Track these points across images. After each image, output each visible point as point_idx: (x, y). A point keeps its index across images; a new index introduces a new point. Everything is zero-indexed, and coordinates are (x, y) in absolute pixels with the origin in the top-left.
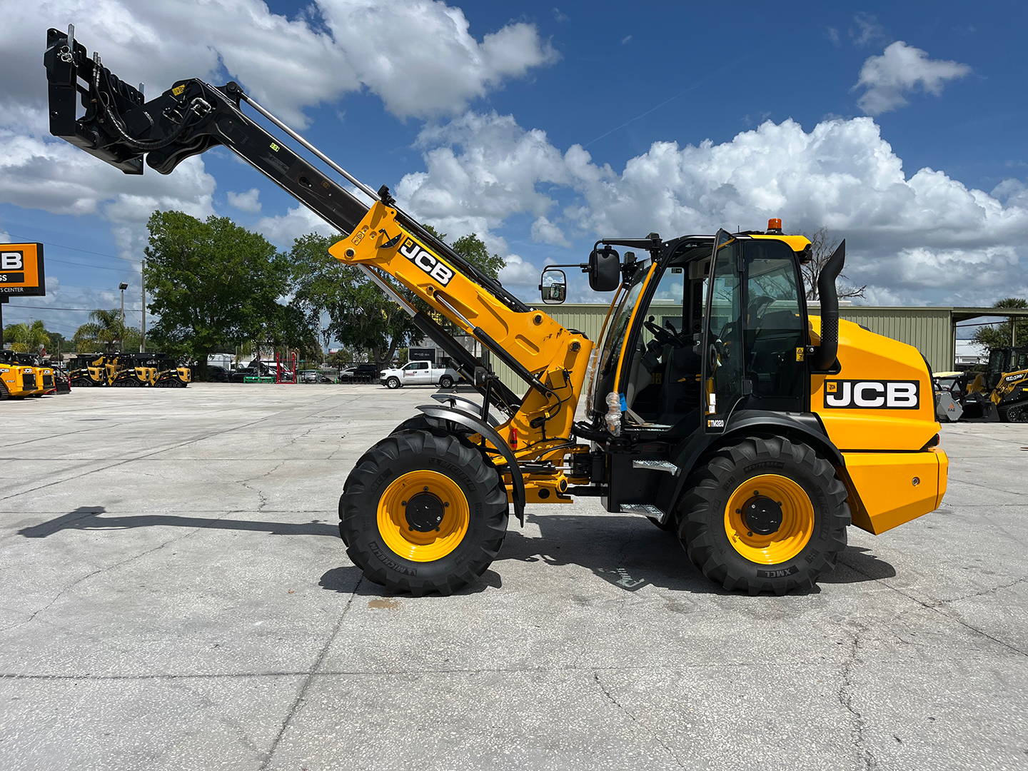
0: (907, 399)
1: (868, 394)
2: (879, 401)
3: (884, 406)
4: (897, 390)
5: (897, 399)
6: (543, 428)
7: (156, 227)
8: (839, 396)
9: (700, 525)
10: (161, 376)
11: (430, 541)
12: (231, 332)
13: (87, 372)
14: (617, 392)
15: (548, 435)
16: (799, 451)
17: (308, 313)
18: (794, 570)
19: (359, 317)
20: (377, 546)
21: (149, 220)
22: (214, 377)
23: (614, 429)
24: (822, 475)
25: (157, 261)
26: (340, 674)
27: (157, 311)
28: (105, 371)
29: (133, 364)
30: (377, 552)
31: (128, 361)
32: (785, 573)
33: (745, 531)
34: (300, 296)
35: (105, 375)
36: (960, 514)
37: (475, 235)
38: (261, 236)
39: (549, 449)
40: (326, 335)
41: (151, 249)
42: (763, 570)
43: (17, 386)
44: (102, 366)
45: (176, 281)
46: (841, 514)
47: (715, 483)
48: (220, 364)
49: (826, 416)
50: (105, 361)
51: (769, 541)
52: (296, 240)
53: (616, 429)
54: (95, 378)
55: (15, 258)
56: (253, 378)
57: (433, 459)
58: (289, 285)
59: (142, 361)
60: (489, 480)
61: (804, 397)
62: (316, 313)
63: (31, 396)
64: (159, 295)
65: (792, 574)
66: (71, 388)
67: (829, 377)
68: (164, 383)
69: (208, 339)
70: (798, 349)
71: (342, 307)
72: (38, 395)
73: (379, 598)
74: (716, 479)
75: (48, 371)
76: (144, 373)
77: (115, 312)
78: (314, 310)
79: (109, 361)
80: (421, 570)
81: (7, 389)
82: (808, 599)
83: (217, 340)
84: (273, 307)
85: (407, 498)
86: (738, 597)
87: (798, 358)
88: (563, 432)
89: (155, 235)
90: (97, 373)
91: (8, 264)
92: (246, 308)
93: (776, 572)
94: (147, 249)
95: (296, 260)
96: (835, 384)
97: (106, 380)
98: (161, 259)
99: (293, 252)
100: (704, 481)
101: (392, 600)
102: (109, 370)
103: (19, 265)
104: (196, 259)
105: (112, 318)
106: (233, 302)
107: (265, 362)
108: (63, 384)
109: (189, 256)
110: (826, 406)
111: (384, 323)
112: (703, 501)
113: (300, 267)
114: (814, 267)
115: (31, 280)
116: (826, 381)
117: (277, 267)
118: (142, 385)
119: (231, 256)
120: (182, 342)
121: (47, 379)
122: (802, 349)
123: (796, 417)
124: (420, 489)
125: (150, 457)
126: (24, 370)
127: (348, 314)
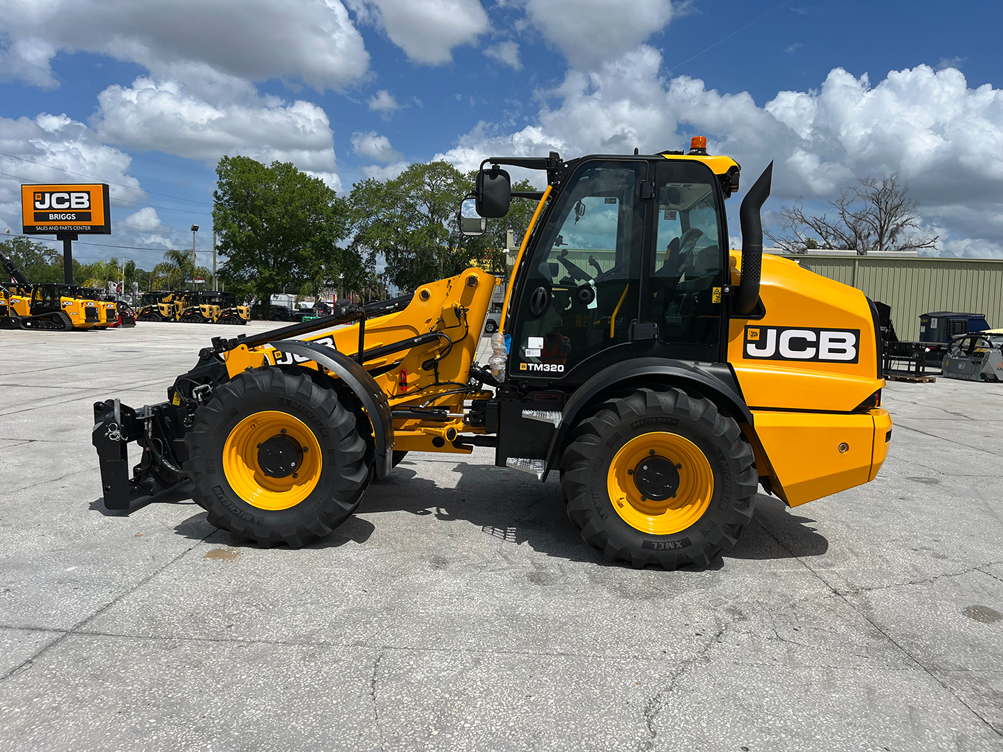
0: (844, 351)
1: (797, 344)
2: (810, 352)
3: (816, 359)
4: (831, 340)
5: (831, 351)
6: (436, 371)
7: (225, 172)
8: (761, 344)
9: (578, 485)
10: (223, 313)
11: (287, 488)
12: (292, 273)
13: (157, 308)
14: (502, 333)
15: (441, 379)
16: (697, 407)
17: (365, 256)
18: (686, 543)
19: (412, 261)
20: (222, 490)
21: (218, 165)
22: (276, 316)
23: (497, 374)
24: (724, 435)
25: (225, 205)
26: (99, 634)
27: (224, 252)
28: (173, 307)
29: (197, 301)
30: (222, 498)
31: (195, 298)
32: (675, 545)
33: (637, 494)
34: (358, 240)
35: (174, 311)
36: (948, 484)
37: (528, 181)
38: (321, 181)
39: (443, 393)
40: (383, 278)
41: (220, 192)
42: (649, 541)
43: (80, 318)
44: (171, 302)
45: (242, 224)
46: (745, 481)
47: (597, 439)
48: (285, 304)
49: (741, 368)
50: (174, 298)
51: (666, 507)
52: (354, 185)
53: (499, 374)
54: (164, 313)
55: (82, 198)
56: (311, 318)
57: (282, 400)
58: (348, 229)
59: (208, 299)
60: (344, 425)
61: (720, 345)
62: (373, 256)
63: (96, 328)
64: (225, 237)
65: (684, 547)
66: (136, 322)
67: (750, 322)
68: (225, 320)
69: (270, 279)
70: (714, 289)
71: (396, 251)
72: (103, 328)
73: (225, 547)
74: (598, 435)
75: (112, 306)
76: (207, 310)
77: (187, 253)
78: (371, 254)
79: (178, 298)
80: (268, 519)
81: (71, 321)
82: (700, 576)
83: (279, 280)
84: (331, 250)
85: (263, 439)
86: (619, 569)
87: (715, 299)
88: (457, 376)
89: (223, 179)
90: (166, 309)
91: (77, 203)
92: (306, 250)
93: (665, 543)
94: (216, 192)
95: (354, 205)
96: (758, 331)
97: (174, 316)
98: (229, 203)
99: (352, 197)
100: (586, 436)
101: (235, 550)
102: (177, 306)
103: (86, 205)
104: (259, 203)
105: (185, 258)
106: (294, 245)
107: (329, 303)
108: (128, 318)
109: (254, 200)
110: (746, 356)
111: (436, 268)
112: (583, 458)
113: (357, 212)
114: (883, 216)
115: (98, 220)
116: (747, 327)
117: (335, 211)
118: (205, 321)
119: (292, 200)
120: (246, 282)
121: (110, 313)
122: (720, 289)
123: (705, 368)
124: (276, 431)
125: (141, 389)
126: (87, 303)
127: (402, 258)
